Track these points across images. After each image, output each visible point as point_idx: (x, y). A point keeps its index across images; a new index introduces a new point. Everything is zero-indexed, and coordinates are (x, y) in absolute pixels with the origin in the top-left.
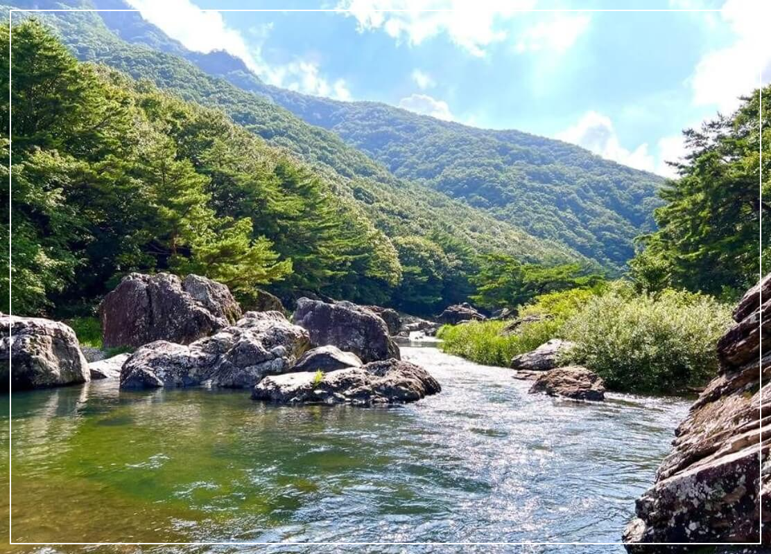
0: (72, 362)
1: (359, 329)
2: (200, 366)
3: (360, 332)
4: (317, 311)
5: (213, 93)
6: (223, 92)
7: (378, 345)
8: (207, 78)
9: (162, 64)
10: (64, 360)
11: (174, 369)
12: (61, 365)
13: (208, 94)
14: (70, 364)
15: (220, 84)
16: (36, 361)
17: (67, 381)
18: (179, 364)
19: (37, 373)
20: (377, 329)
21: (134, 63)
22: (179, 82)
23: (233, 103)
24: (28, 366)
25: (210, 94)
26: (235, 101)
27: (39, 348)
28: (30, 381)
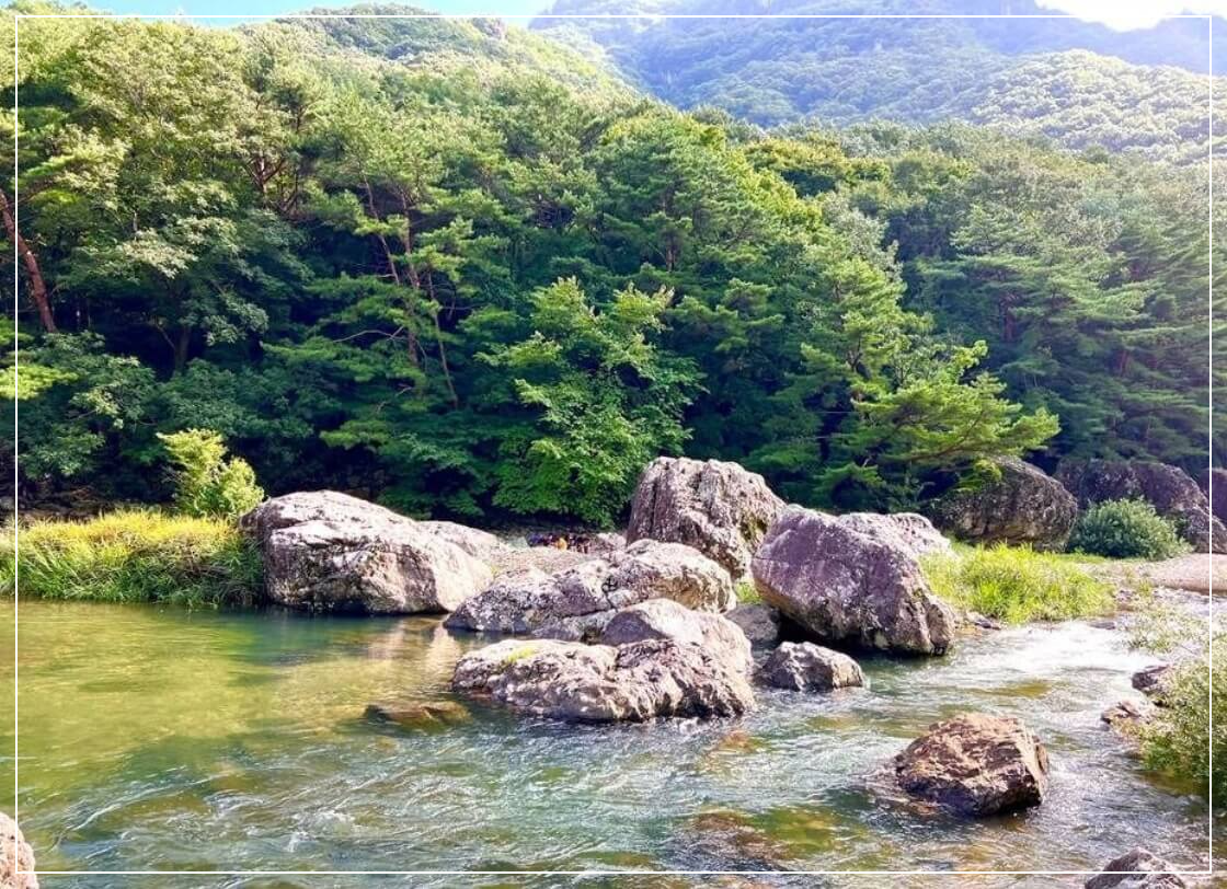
0: (423, 586)
1: (852, 568)
2: (541, 608)
3: (854, 574)
4: (802, 530)
5: (1145, 97)
6: (1164, 91)
7: (882, 602)
8: (1136, 73)
9: (1054, 74)
10: (413, 582)
11: (506, 609)
12: (408, 588)
13: (1134, 102)
14: (420, 588)
15: (1160, 78)
16: (368, 583)
17: (415, 608)
18: (514, 601)
19: (371, 596)
20: (889, 570)
21: (1009, 85)
22: (1081, 97)
23: (1183, 106)
24: (359, 588)
25: (1137, 102)
26: (1187, 100)
27: (374, 566)
28: (364, 607)
